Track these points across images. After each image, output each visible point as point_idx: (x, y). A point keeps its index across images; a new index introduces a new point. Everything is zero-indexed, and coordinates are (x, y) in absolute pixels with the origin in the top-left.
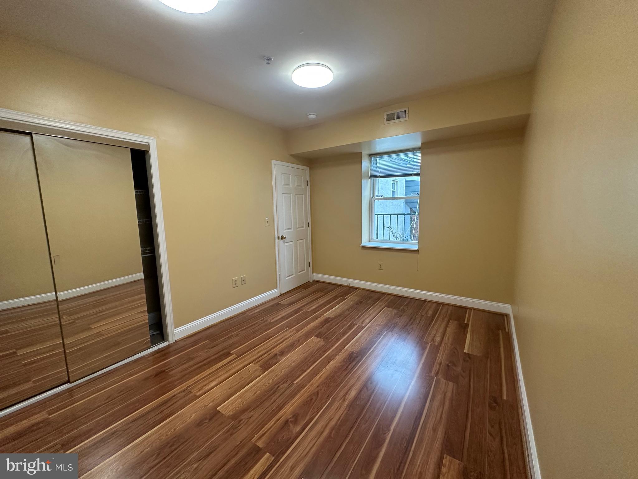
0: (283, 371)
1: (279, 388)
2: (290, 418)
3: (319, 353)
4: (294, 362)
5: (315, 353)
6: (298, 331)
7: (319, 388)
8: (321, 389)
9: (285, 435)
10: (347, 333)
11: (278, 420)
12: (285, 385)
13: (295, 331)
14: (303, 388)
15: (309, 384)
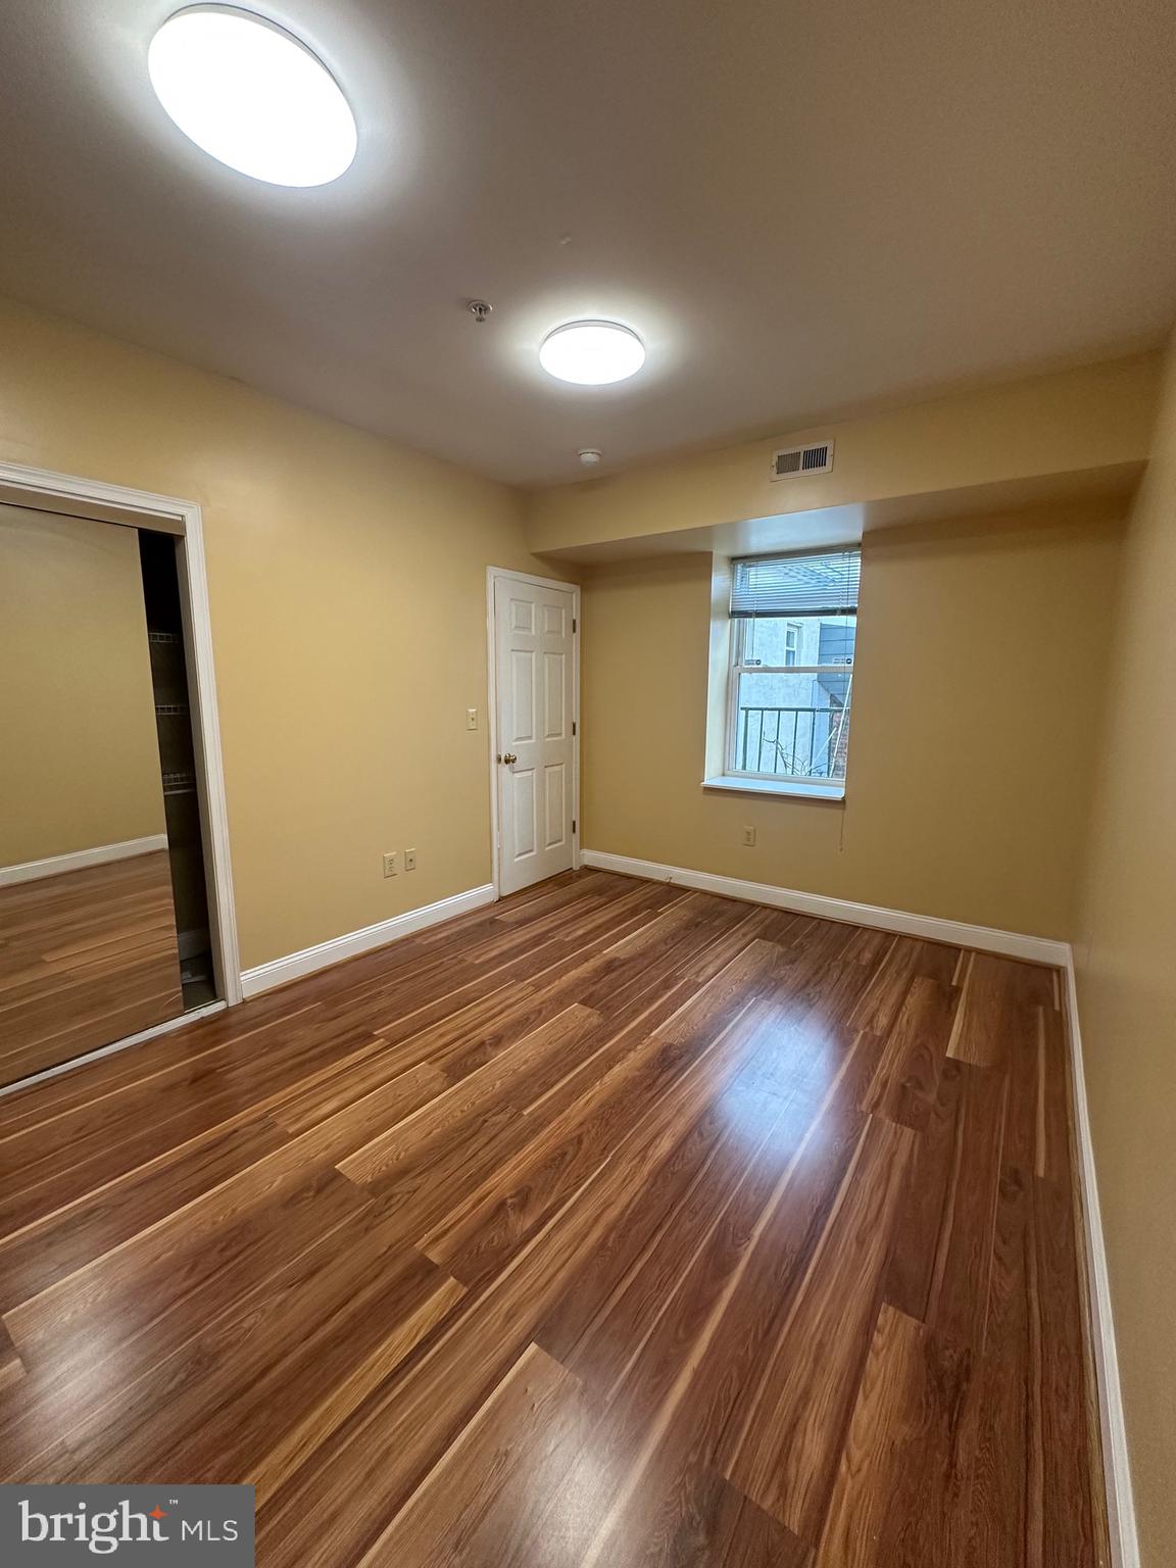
0: (498, 1083)
1: (486, 1124)
2: (511, 1197)
3: (586, 1045)
4: (526, 1062)
5: (578, 1042)
6: (538, 987)
7: (584, 1128)
8: (589, 1131)
9: (496, 1238)
10: (661, 996)
11: (481, 1200)
12: (503, 1118)
13: (531, 988)
14: (545, 1126)
15: (561, 1117)
